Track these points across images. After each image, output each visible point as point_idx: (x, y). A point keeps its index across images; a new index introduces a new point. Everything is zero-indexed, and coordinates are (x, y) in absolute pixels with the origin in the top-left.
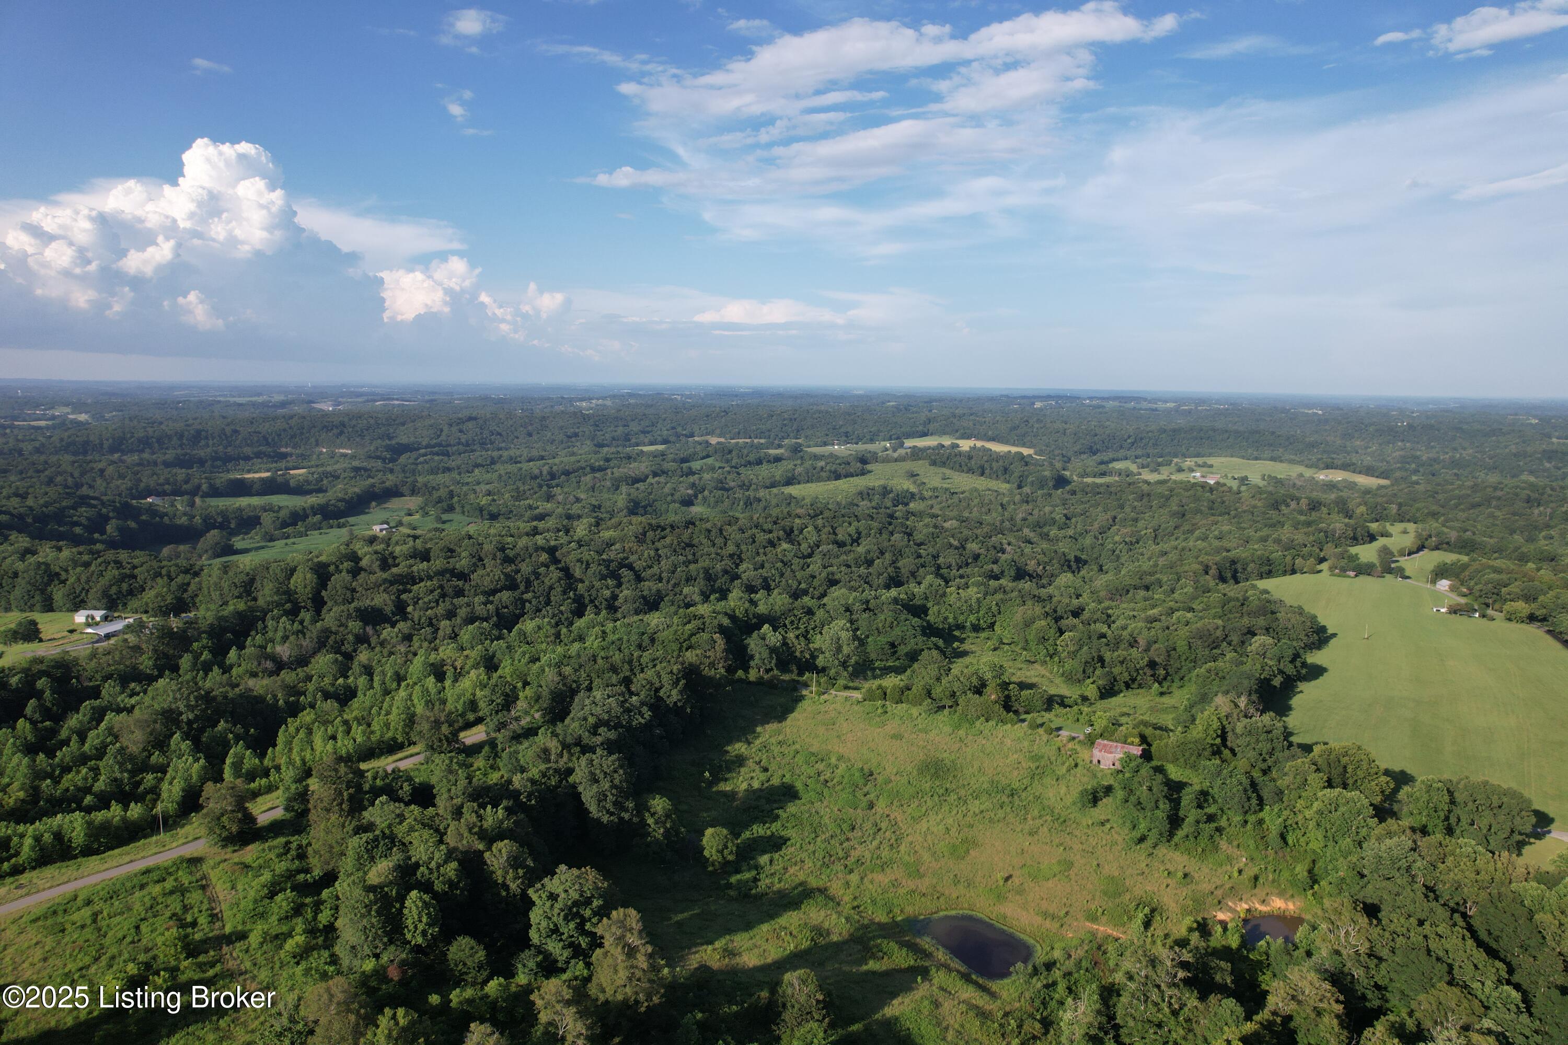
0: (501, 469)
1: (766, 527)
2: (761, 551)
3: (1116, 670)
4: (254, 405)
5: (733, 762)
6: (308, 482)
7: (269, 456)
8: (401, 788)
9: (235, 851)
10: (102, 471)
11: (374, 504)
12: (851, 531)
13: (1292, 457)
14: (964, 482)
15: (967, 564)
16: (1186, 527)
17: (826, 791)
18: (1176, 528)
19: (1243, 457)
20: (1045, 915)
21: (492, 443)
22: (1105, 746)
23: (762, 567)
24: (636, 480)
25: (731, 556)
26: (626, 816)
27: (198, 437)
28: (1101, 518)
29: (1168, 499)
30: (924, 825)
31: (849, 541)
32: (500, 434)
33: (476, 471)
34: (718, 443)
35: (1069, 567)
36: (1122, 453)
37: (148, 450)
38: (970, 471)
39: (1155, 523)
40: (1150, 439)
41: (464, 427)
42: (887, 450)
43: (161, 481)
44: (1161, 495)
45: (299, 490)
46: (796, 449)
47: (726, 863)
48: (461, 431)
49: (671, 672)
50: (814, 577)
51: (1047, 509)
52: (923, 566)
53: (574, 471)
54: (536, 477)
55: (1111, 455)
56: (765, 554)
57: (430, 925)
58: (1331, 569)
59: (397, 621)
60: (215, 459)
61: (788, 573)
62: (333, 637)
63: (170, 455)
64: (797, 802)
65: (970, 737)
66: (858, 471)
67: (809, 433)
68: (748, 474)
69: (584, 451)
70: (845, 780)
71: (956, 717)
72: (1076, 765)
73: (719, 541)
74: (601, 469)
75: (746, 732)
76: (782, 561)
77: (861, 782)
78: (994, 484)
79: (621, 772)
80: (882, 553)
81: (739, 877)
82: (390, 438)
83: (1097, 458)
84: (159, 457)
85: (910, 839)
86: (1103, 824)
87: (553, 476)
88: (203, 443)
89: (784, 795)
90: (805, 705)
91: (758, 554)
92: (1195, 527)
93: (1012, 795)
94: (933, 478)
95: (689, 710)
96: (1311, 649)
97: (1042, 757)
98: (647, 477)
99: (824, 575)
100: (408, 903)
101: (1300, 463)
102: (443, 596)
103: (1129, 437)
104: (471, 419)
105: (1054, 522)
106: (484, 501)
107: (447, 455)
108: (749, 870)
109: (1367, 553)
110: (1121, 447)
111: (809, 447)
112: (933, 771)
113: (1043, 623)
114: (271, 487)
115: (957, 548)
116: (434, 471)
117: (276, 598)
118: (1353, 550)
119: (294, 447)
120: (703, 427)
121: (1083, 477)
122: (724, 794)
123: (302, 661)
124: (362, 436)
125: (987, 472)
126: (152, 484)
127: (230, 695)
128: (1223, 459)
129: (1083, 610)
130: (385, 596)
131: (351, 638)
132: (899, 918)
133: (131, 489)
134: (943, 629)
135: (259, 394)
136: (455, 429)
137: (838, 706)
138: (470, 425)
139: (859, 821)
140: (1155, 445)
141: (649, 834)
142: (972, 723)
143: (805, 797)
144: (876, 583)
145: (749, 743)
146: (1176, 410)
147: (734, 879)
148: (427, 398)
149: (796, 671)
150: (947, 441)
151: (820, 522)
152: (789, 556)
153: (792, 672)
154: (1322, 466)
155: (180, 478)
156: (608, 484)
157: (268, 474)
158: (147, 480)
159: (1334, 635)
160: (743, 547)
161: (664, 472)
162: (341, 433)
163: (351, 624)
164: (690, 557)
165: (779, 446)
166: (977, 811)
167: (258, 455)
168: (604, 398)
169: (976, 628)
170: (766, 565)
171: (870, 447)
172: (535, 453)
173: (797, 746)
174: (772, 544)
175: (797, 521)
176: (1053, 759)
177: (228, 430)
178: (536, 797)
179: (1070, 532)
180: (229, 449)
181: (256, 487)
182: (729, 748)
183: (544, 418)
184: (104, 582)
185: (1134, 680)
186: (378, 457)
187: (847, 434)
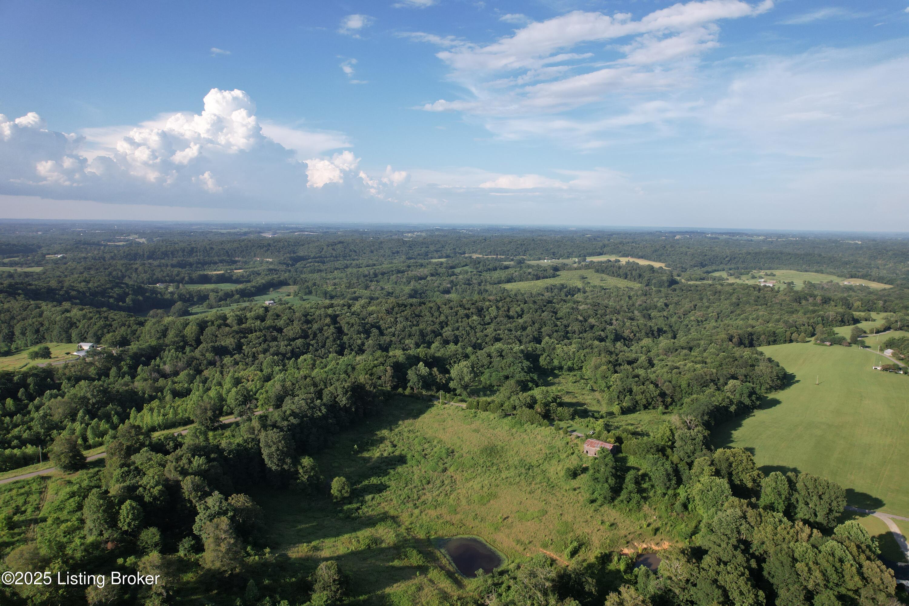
0: (349, 270)
1: (467, 306)
2: (460, 320)
3: (638, 398)
4: (229, 234)
5: (377, 441)
6: (242, 276)
7: (227, 262)
8: (169, 444)
9: (70, 474)
10: (136, 269)
11: (271, 289)
12: (518, 309)
13: (832, 270)
14: (612, 282)
15: (585, 331)
16: (738, 312)
17: (423, 460)
18: (732, 312)
19: (798, 270)
20: (518, 542)
21: (350, 256)
22: (592, 442)
23: (458, 329)
24: (421, 278)
25: (441, 323)
26: (286, 467)
27: (192, 251)
28: (687, 305)
29: (731, 295)
30: (471, 483)
31: (516, 316)
32: (355, 252)
33: (336, 272)
34: (477, 258)
35: (653, 334)
36: (721, 266)
37: (166, 258)
38: (619, 276)
39: (718, 310)
40: (740, 258)
41: (336, 247)
42: (575, 263)
43: (165, 275)
44: (728, 293)
45: (237, 281)
46: (520, 262)
47: (344, 498)
48: (333, 249)
49: (344, 387)
50: (487, 336)
51: (655, 300)
52: (556, 331)
53: (388, 273)
54: (366, 276)
55: (714, 267)
56: (462, 322)
57: (133, 519)
58: (817, 339)
59: (235, 354)
60: (198, 263)
61: (472, 333)
62: (195, 362)
63: (175, 261)
64: (404, 466)
65: (518, 433)
66: (551, 275)
67: (531, 252)
68: (487, 276)
69: (399, 262)
70: (436, 455)
71: (514, 421)
72: (573, 454)
73: (436, 314)
74: (403, 272)
75: (391, 424)
76: (471, 327)
77: (444, 456)
78: (631, 284)
79: (283, 442)
80: (534, 323)
81: (349, 506)
82: (294, 253)
83: (705, 269)
84: (170, 262)
85: (459, 491)
86: (575, 490)
87: (376, 275)
88: (194, 254)
89: (398, 461)
90: (433, 410)
91: (457, 322)
92: (743, 312)
93: (529, 469)
94: (595, 279)
95: (353, 409)
96: (776, 390)
97: (555, 447)
98: (427, 277)
99: (493, 335)
100: (123, 507)
101: (833, 274)
102: (265, 341)
103: (727, 257)
104: (340, 242)
105: (656, 307)
106: (330, 288)
107: (323, 263)
108: (357, 503)
109: (845, 332)
110: (721, 263)
111: (529, 260)
112: (489, 452)
113: (605, 367)
114: (222, 279)
115: (581, 321)
116: (312, 272)
117: (176, 339)
118: (836, 330)
119: (242, 257)
120: (471, 249)
121: (689, 280)
122: (364, 459)
123: (176, 373)
124: (279, 252)
125: (629, 277)
126: (160, 276)
127: (121, 390)
128: (784, 271)
129: (638, 360)
130: (232, 340)
131: (205, 362)
132: (433, 537)
133: (149, 279)
134: (548, 369)
135: (235, 228)
136: (330, 248)
137: (450, 412)
138: (339, 246)
139: (434, 478)
140: (743, 262)
141: (299, 478)
142: (522, 425)
143: (409, 463)
144: (524, 340)
145: (391, 430)
146: (764, 241)
147: (345, 508)
148: (325, 230)
149: (435, 390)
150: (613, 258)
151: (500, 304)
152: (476, 323)
153: (433, 390)
154: (848, 276)
155: (175, 273)
156: (404, 280)
157: (222, 272)
158: (158, 274)
159: (798, 381)
160: (450, 318)
161: (437, 274)
162: (268, 250)
163: (207, 355)
164: (415, 323)
165: (512, 260)
166: (504, 477)
167: (222, 261)
168: (421, 232)
169: (571, 369)
170: (460, 328)
171: (566, 261)
172: (371, 262)
173: (419, 434)
174: (468, 316)
175: (487, 303)
176: (561, 449)
177: (208, 247)
178: (234, 454)
179: (665, 313)
180: (206, 258)
181: (214, 279)
182: (378, 433)
183: (381, 243)
184: (96, 327)
185: (650, 404)
186: (285, 264)
187: (554, 254)
